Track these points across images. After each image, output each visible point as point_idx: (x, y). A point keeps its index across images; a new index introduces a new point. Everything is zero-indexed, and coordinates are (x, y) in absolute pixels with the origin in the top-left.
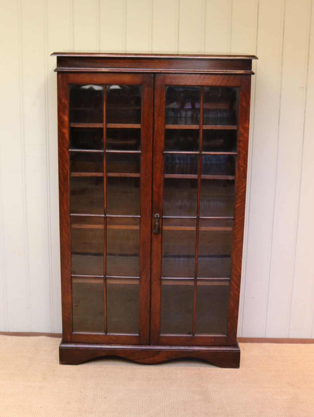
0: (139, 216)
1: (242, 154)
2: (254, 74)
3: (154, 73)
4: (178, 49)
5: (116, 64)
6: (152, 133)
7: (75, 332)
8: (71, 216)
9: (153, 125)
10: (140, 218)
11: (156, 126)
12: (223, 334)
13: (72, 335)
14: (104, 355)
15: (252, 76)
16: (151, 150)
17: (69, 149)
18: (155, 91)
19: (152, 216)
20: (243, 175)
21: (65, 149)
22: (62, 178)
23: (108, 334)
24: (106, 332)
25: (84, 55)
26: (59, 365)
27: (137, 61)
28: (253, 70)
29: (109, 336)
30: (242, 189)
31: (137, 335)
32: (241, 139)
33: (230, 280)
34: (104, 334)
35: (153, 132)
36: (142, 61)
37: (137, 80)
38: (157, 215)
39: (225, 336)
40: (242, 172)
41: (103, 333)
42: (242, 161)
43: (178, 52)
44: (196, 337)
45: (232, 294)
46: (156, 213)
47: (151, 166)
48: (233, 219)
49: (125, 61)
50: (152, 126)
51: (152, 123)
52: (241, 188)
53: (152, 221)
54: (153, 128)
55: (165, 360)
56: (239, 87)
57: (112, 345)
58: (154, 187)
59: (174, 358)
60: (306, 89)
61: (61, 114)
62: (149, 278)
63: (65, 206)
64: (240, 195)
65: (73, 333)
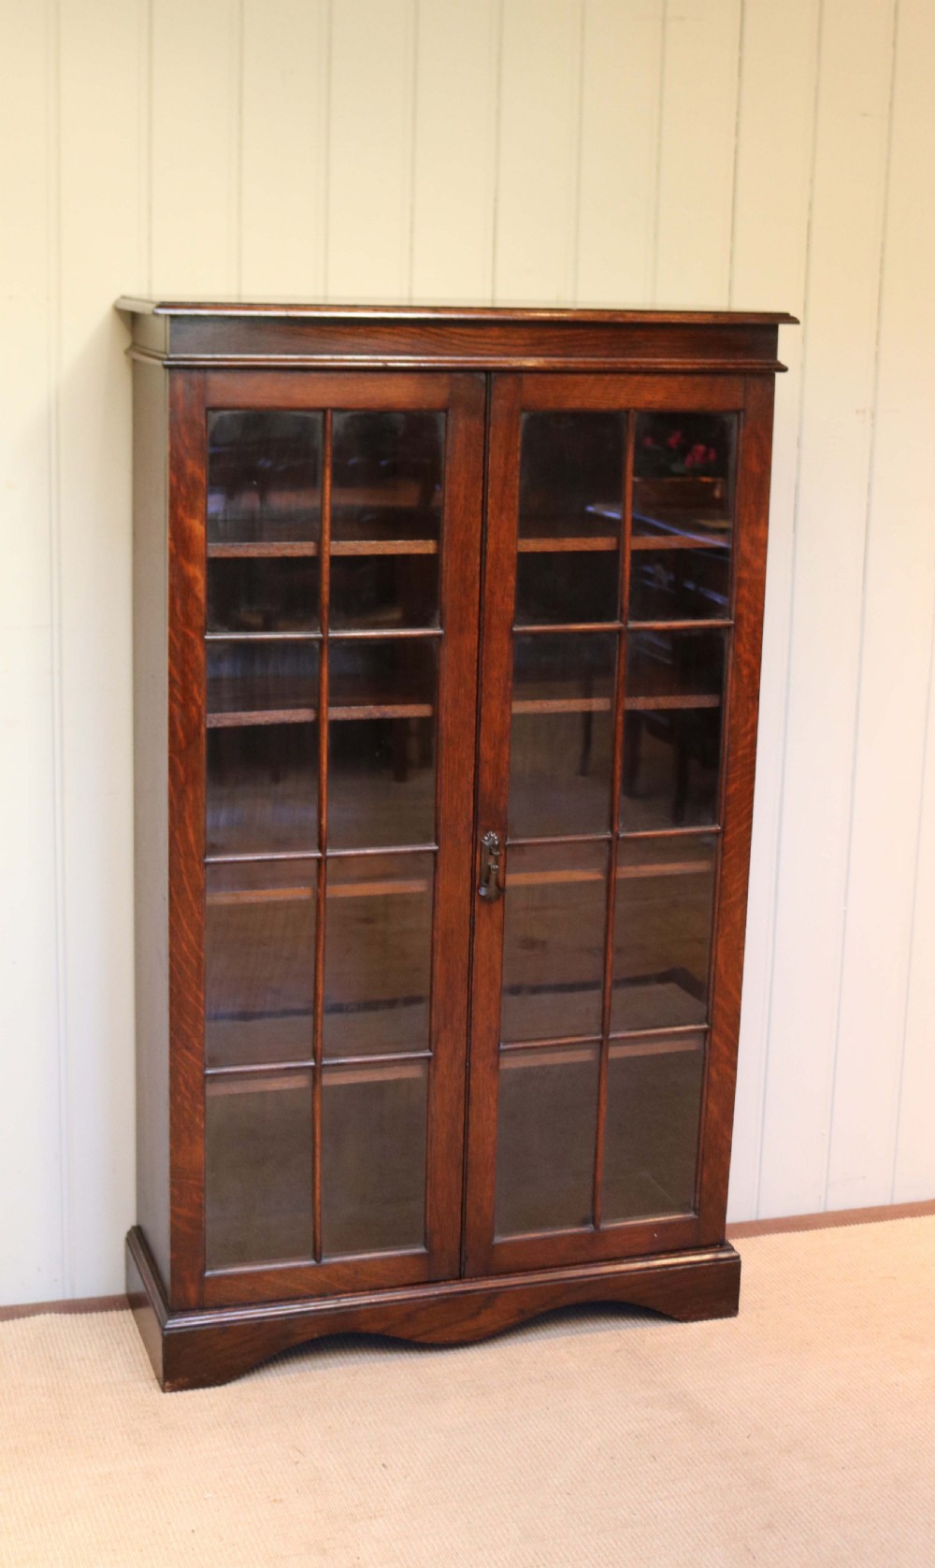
0: (435, 848)
1: (745, 624)
2: (784, 369)
3: (487, 371)
4: (493, 291)
5: (370, 341)
6: (478, 569)
7: (211, 1269)
8: (207, 864)
9: (483, 541)
10: (435, 853)
11: (491, 547)
12: (684, 1211)
13: (202, 1280)
14: (316, 1335)
15: (779, 376)
16: (474, 622)
17: (205, 634)
18: (491, 429)
19: (475, 842)
20: (750, 689)
21: (192, 635)
22: (181, 734)
23: (325, 1261)
24: (317, 1256)
25: (266, 310)
26: (161, 1394)
27: (433, 330)
28: (782, 357)
29: (329, 1266)
30: (746, 734)
31: (421, 1250)
32: (745, 574)
33: (705, 1032)
34: (312, 1262)
35: (483, 564)
36: (453, 330)
37: (434, 394)
38: (491, 838)
39: (691, 1215)
40: (745, 681)
41: (307, 1260)
42: (747, 646)
43: (493, 301)
44: (607, 1231)
45: (714, 1074)
46: (487, 831)
47: (475, 677)
48: (717, 834)
49: (395, 331)
50: (478, 545)
51: (478, 535)
52: (743, 731)
53: (473, 859)
54: (483, 552)
55: (511, 1321)
56: (737, 412)
57: (340, 1296)
58: (483, 745)
59: (542, 1310)
60: (873, 416)
61: (180, 511)
62: (462, 1053)
63: (190, 831)
64: (740, 753)
65: (208, 1274)
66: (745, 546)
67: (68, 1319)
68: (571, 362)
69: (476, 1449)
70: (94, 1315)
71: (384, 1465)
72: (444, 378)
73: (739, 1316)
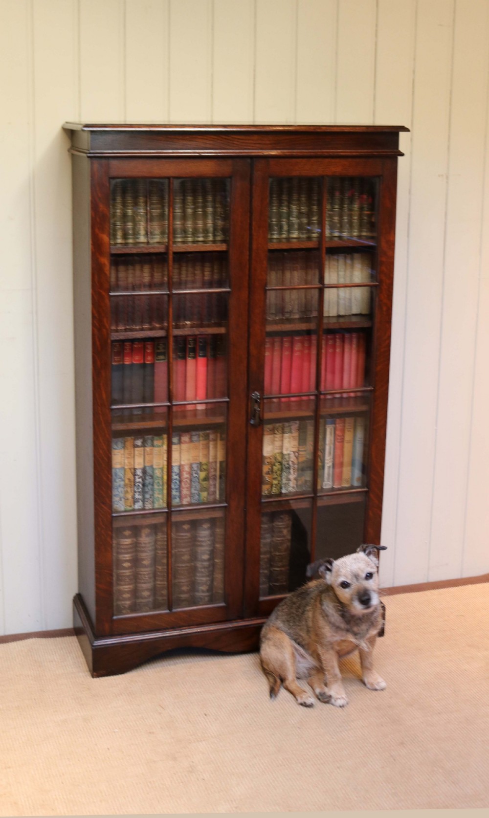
0: (228, 400)
1: (384, 285)
2: (402, 155)
3: (251, 157)
5: (192, 142)
6: (248, 257)
7: (116, 615)
8: (112, 409)
9: (251, 243)
10: (227, 402)
11: (254, 246)
13: (112, 621)
14: (170, 648)
15: (400, 158)
16: (246, 285)
17: (110, 292)
18: (254, 186)
19: (248, 397)
20: (387, 317)
21: (103, 293)
22: (98, 343)
23: (174, 610)
24: (170, 608)
25: (139, 128)
26: (92, 679)
27: (224, 137)
28: (402, 148)
29: (176, 613)
30: (385, 340)
31: (223, 604)
32: (384, 259)
33: (366, 492)
34: (167, 611)
35: (250, 255)
37: (225, 169)
38: (256, 394)
40: (384, 313)
41: (165, 610)
42: (385, 296)
43: (254, 122)
45: (371, 514)
46: (255, 390)
47: (247, 313)
48: (371, 391)
49: (205, 138)
50: (248, 245)
51: (248, 241)
53: (247, 405)
54: (250, 249)
56: (379, 176)
57: (181, 628)
58: (252, 347)
60: (447, 177)
61: (97, 230)
62: (242, 504)
63: (103, 392)
64: (382, 350)
65: (115, 617)
66: (384, 244)
67: (43, 641)
68: (294, 152)
69: (252, 705)
70: (57, 639)
71: (206, 715)
72: (230, 162)
73: (385, 636)
